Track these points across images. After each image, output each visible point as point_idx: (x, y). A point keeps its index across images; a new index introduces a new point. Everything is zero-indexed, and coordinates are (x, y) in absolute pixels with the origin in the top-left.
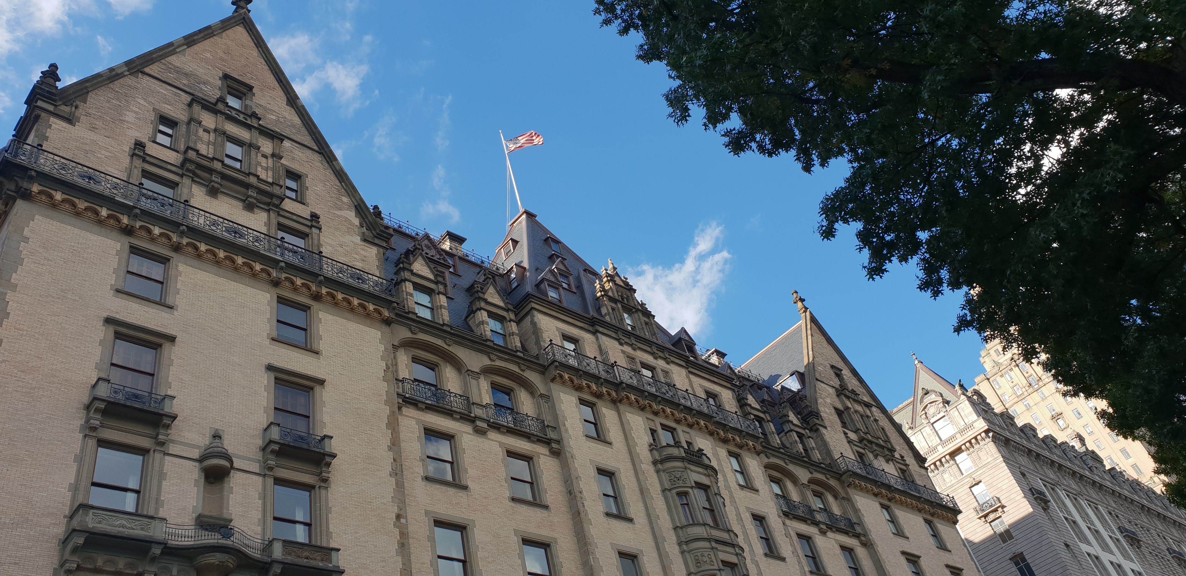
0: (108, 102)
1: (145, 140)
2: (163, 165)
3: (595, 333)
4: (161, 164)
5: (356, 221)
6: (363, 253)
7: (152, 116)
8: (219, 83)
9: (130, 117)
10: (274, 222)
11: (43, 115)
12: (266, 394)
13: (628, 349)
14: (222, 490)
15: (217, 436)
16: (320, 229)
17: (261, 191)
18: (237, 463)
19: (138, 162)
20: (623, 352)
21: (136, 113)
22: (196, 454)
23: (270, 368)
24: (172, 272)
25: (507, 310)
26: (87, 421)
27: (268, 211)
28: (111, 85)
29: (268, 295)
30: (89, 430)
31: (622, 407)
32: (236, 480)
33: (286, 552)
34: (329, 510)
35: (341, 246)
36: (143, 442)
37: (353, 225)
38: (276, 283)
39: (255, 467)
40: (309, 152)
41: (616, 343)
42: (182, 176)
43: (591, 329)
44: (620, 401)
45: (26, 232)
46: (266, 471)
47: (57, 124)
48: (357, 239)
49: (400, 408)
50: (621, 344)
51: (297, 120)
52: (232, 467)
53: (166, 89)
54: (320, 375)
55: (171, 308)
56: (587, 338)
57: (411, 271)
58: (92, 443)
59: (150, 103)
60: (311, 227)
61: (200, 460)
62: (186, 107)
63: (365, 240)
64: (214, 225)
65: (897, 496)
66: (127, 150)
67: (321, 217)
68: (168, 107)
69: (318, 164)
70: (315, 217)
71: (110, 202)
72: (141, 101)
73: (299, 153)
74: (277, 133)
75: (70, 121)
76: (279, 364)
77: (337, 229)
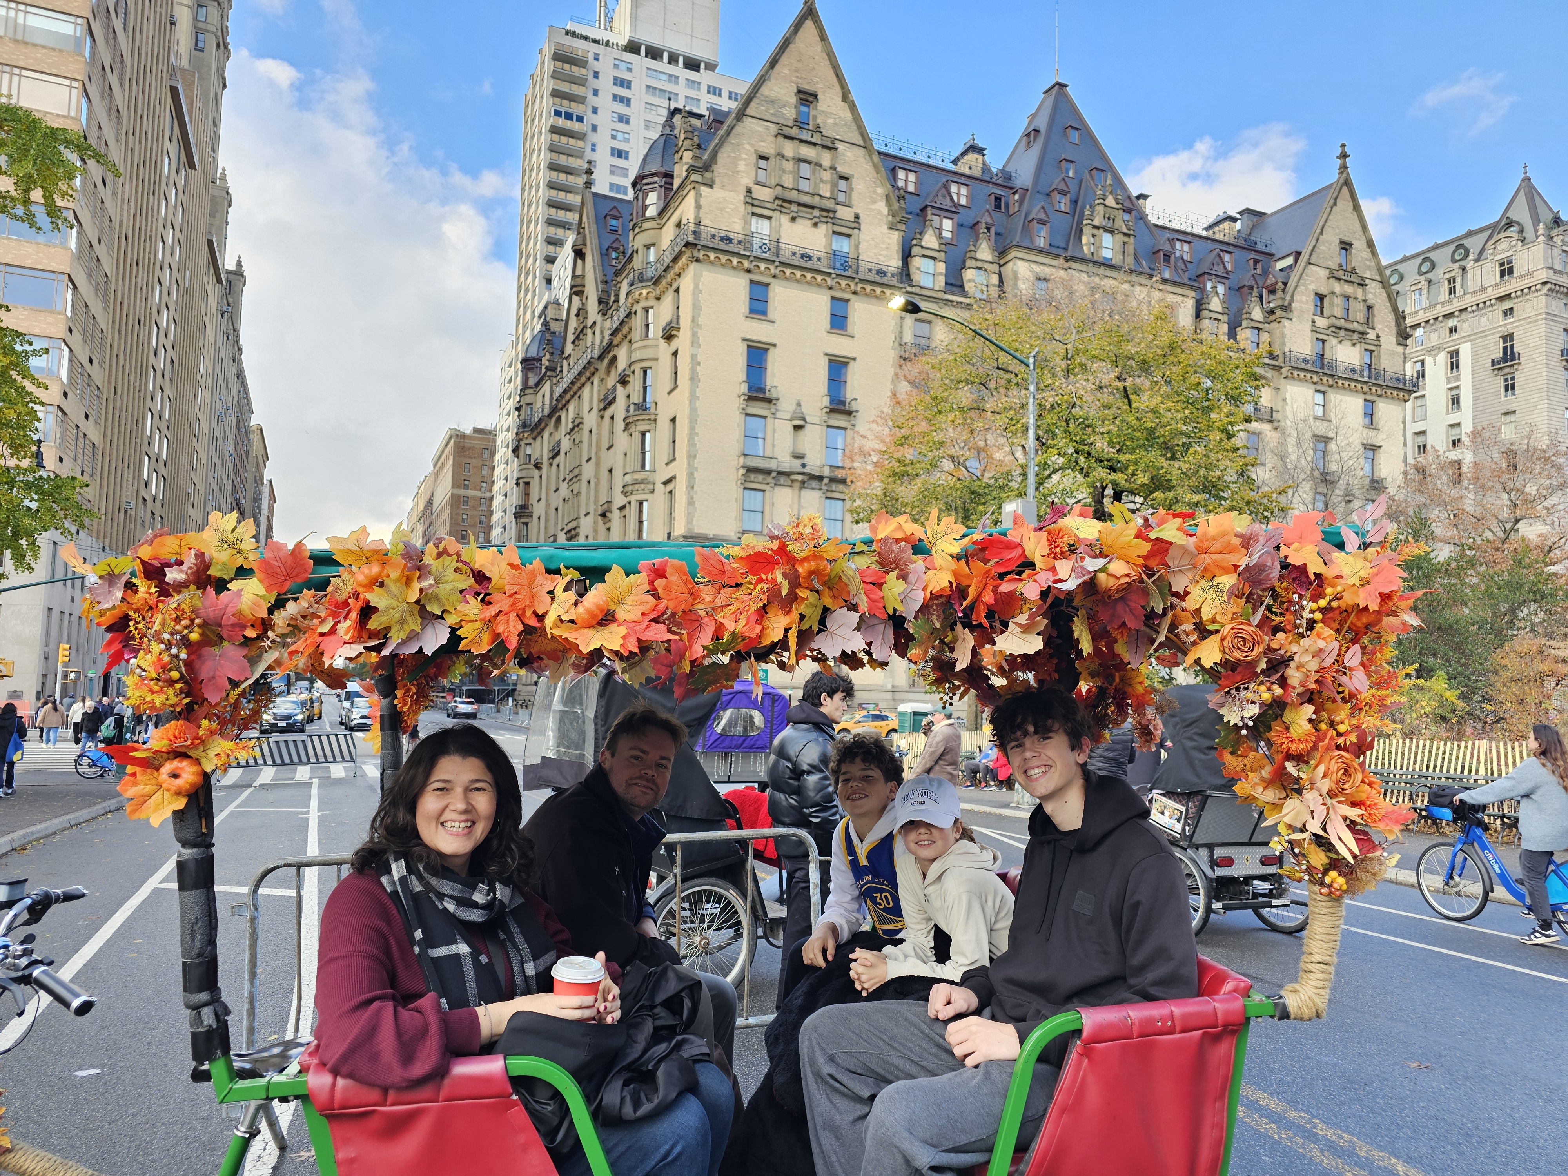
1: (751, 185)
2: (762, 204)
3: (1066, 269)
4: (760, 203)
5: (885, 210)
6: (888, 240)
7: (754, 157)
8: (793, 100)
9: (742, 166)
10: (830, 231)
15: (799, 405)
16: (859, 230)
19: (750, 207)
20: (1089, 284)
21: (745, 160)
25: (991, 263)
26: (740, 404)
27: (826, 223)
28: (729, 139)
29: (825, 298)
30: (742, 409)
33: (831, 470)
35: (873, 239)
37: (882, 215)
39: (817, 420)
40: (856, 148)
42: (774, 210)
47: (704, 190)
48: (885, 229)
49: (900, 365)
50: (1089, 276)
51: (849, 116)
53: (761, 126)
55: (773, 322)
56: (1060, 275)
57: (922, 247)
59: (752, 145)
60: (854, 229)
61: (791, 420)
63: (892, 228)
64: (794, 254)
65: (1340, 382)
66: (742, 198)
67: (861, 215)
68: (762, 144)
69: (862, 160)
70: (857, 217)
71: (738, 254)
72: (747, 147)
73: (849, 154)
74: (834, 140)
75: (711, 186)
76: (830, 351)
77: (871, 224)
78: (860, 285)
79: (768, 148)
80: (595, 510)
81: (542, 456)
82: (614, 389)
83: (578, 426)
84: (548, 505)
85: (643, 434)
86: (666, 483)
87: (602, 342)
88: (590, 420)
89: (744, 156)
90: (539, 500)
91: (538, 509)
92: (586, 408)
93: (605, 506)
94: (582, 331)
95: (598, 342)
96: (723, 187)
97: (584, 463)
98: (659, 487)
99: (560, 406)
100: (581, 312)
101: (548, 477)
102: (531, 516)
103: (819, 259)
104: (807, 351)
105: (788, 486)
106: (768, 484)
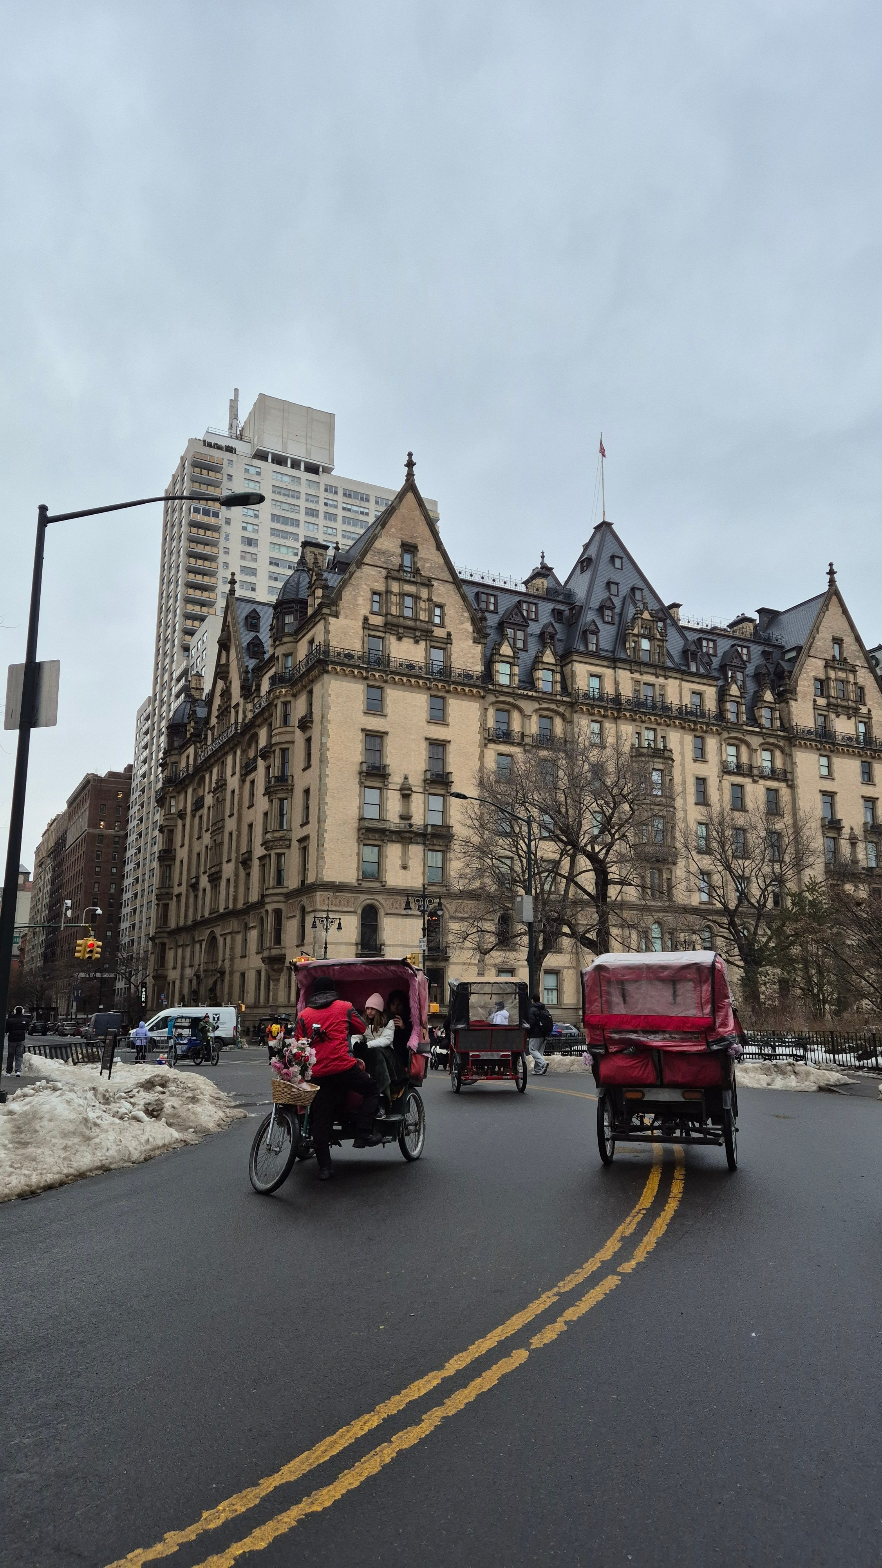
0: (351, 594)
1: (368, 614)
2: (376, 628)
3: (614, 668)
4: (375, 628)
5: (471, 629)
6: (473, 652)
7: (369, 595)
8: (399, 551)
9: (360, 600)
10: (429, 647)
11: (326, 617)
12: (425, 753)
13: (637, 676)
14: (409, 802)
15: (406, 778)
16: (451, 644)
17: (422, 631)
18: (414, 789)
19: (366, 631)
20: (632, 678)
21: (363, 596)
22: (398, 787)
23: (426, 739)
24: (385, 695)
25: (556, 665)
26: (360, 779)
27: (426, 640)
28: (351, 581)
29: (426, 696)
30: (361, 783)
31: (619, 722)
32: (414, 796)
33: (433, 829)
34: (450, 805)
35: (462, 651)
36: (380, 785)
37: (469, 631)
38: (429, 689)
39: (421, 790)
40: (447, 585)
41: (629, 672)
42: (385, 632)
43: (612, 665)
44: (619, 718)
45: (330, 692)
46: (426, 792)
47: (332, 620)
48: (471, 642)
49: (486, 745)
50: (632, 673)
51: (441, 560)
52: (412, 791)
53: (375, 571)
54: (448, 738)
55: (385, 716)
56: (608, 672)
57: (500, 655)
58: (362, 788)
59: (368, 585)
60: (447, 644)
61: (400, 790)
62: (384, 580)
63: (475, 642)
64: (401, 665)
65: (840, 748)
66: (361, 624)
67: (452, 633)
68: (376, 584)
69: (452, 592)
70: (449, 634)
71: (358, 667)
72: (364, 586)
73: (442, 588)
74: (430, 579)
75: (337, 617)
76: (430, 736)
77: (460, 639)
78: (452, 686)
79: (380, 586)
80: (237, 858)
81: (185, 808)
82: (255, 759)
83: (221, 786)
84: (190, 850)
85: (282, 800)
86: (300, 841)
87: (244, 719)
88: (233, 782)
89: (362, 593)
90: (182, 846)
91: (182, 854)
92: (229, 772)
93: (246, 855)
94: (226, 709)
95: (240, 720)
96: (346, 617)
97: (227, 818)
98: (295, 844)
99: (204, 768)
100: (226, 694)
101: (192, 827)
102: (174, 859)
103: (420, 668)
104: (412, 737)
105: (398, 842)
106: (383, 840)
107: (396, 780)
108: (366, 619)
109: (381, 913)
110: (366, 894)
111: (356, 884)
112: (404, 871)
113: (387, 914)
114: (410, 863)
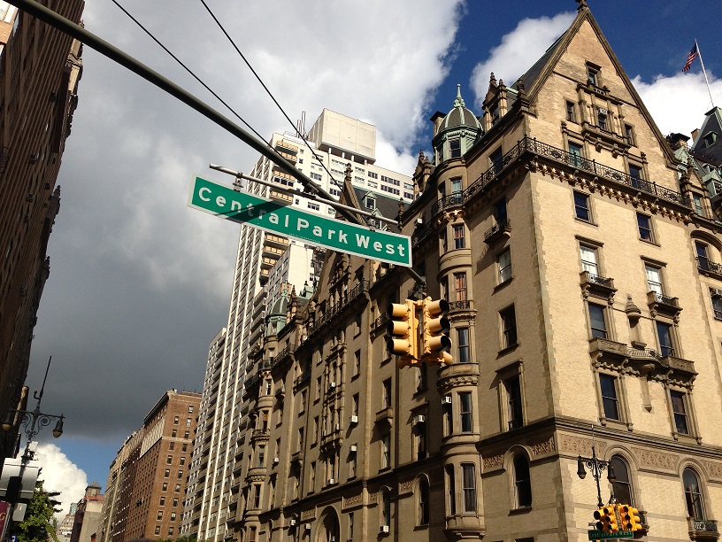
0: (545, 98)
4: (574, 134)
5: (661, 154)
6: (668, 176)
7: (563, 103)
8: (584, 68)
9: (556, 106)
11: (525, 115)
12: (643, 272)
14: (637, 328)
15: (630, 299)
17: (619, 144)
18: (642, 313)
19: (565, 136)
21: (557, 102)
22: (624, 308)
23: (642, 257)
24: (592, 204)
26: (583, 293)
27: (623, 156)
28: (544, 86)
29: (633, 212)
32: (642, 322)
34: (680, 338)
35: (657, 172)
36: (605, 302)
37: (660, 156)
38: (635, 204)
40: (633, 108)
42: (584, 141)
45: (538, 190)
46: (652, 317)
47: (532, 119)
48: (664, 166)
49: (699, 277)
51: (623, 85)
52: (639, 315)
54: (663, 260)
55: (597, 226)
58: (587, 305)
59: (561, 93)
60: (643, 163)
61: (627, 312)
62: (575, 92)
63: (668, 167)
64: (608, 173)
66: (559, 129)
67: (646, 154)
68: (568, 94)
70: (643, 155)
71: (566, 167)
72: (557, 93)
73: (629, 110)
74: (617, 99)
75: (535, 116)
76: (646, 255)
77: (654, 162)
79: (574, 98)
81: (284, 387)
85: (460, 330)
91: (278, 433)
96: (544, 118)
104: (627, 253)
105: (637, 375)
106: (619, 371)
107: (619, 299)
108: (563, 125)
109: (633, 467)
110: (613, 439)
111: (599, 424)
112: (648, 413)
113: (641, 470)
114: (653, 404)
